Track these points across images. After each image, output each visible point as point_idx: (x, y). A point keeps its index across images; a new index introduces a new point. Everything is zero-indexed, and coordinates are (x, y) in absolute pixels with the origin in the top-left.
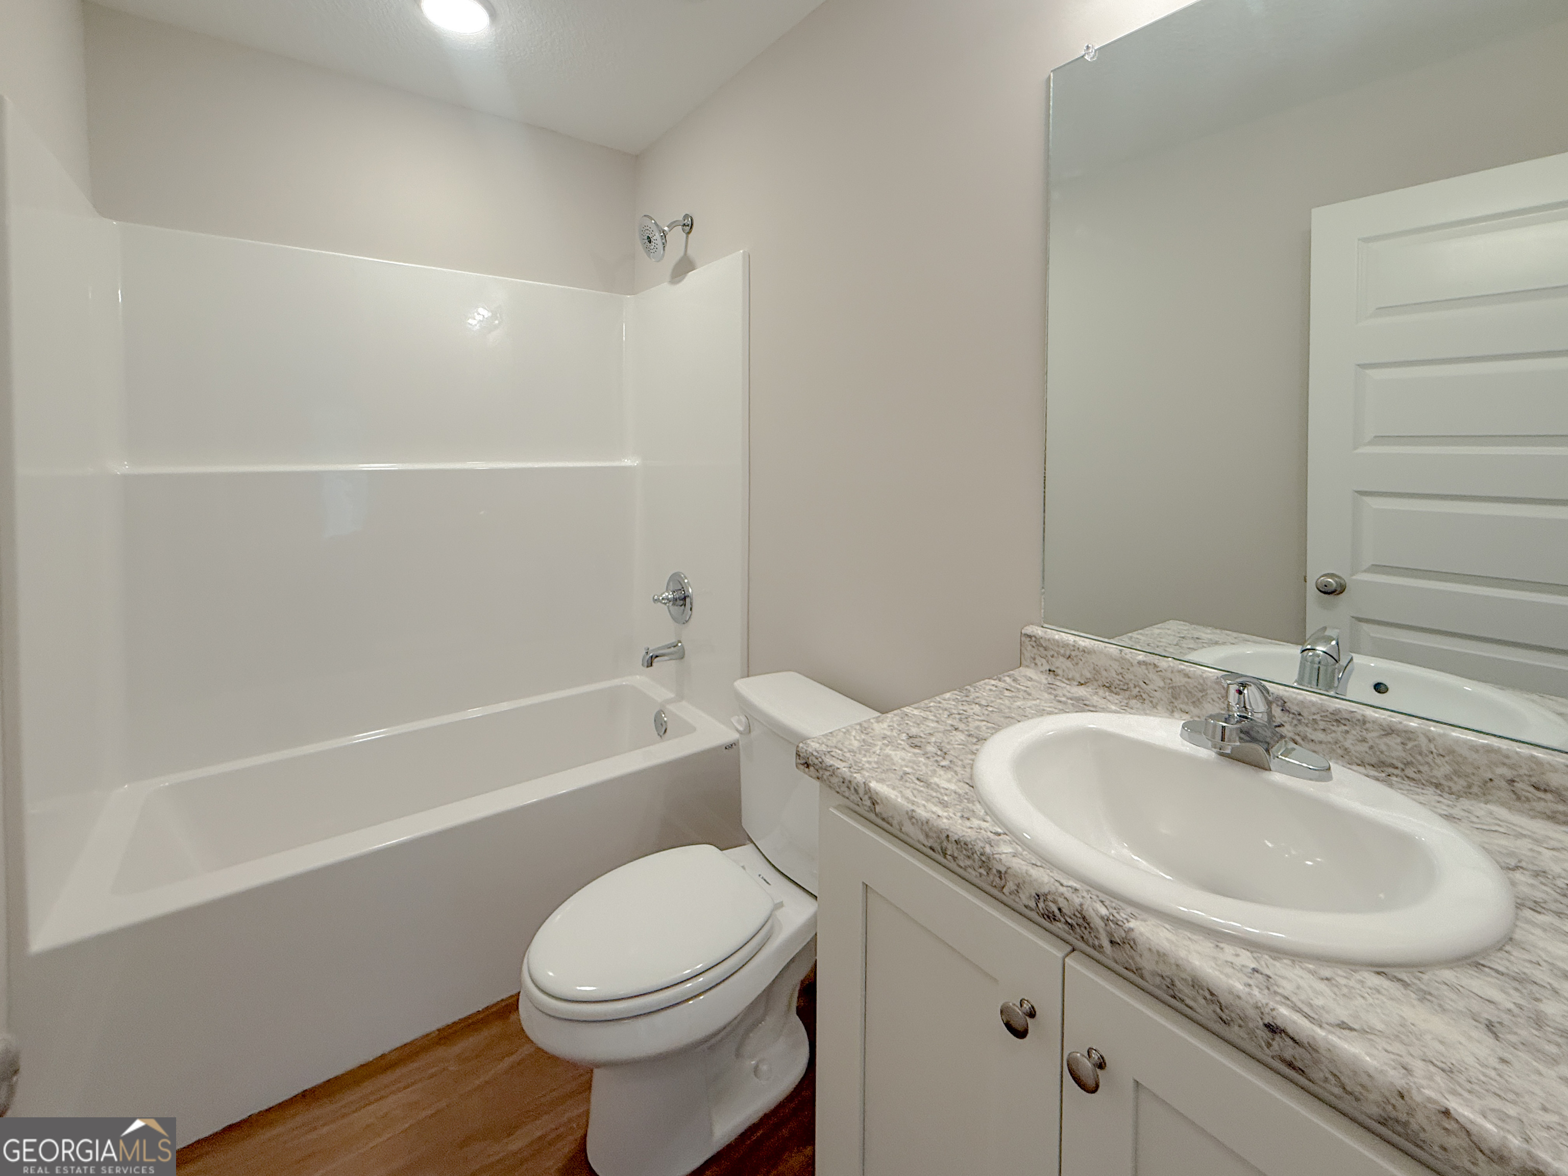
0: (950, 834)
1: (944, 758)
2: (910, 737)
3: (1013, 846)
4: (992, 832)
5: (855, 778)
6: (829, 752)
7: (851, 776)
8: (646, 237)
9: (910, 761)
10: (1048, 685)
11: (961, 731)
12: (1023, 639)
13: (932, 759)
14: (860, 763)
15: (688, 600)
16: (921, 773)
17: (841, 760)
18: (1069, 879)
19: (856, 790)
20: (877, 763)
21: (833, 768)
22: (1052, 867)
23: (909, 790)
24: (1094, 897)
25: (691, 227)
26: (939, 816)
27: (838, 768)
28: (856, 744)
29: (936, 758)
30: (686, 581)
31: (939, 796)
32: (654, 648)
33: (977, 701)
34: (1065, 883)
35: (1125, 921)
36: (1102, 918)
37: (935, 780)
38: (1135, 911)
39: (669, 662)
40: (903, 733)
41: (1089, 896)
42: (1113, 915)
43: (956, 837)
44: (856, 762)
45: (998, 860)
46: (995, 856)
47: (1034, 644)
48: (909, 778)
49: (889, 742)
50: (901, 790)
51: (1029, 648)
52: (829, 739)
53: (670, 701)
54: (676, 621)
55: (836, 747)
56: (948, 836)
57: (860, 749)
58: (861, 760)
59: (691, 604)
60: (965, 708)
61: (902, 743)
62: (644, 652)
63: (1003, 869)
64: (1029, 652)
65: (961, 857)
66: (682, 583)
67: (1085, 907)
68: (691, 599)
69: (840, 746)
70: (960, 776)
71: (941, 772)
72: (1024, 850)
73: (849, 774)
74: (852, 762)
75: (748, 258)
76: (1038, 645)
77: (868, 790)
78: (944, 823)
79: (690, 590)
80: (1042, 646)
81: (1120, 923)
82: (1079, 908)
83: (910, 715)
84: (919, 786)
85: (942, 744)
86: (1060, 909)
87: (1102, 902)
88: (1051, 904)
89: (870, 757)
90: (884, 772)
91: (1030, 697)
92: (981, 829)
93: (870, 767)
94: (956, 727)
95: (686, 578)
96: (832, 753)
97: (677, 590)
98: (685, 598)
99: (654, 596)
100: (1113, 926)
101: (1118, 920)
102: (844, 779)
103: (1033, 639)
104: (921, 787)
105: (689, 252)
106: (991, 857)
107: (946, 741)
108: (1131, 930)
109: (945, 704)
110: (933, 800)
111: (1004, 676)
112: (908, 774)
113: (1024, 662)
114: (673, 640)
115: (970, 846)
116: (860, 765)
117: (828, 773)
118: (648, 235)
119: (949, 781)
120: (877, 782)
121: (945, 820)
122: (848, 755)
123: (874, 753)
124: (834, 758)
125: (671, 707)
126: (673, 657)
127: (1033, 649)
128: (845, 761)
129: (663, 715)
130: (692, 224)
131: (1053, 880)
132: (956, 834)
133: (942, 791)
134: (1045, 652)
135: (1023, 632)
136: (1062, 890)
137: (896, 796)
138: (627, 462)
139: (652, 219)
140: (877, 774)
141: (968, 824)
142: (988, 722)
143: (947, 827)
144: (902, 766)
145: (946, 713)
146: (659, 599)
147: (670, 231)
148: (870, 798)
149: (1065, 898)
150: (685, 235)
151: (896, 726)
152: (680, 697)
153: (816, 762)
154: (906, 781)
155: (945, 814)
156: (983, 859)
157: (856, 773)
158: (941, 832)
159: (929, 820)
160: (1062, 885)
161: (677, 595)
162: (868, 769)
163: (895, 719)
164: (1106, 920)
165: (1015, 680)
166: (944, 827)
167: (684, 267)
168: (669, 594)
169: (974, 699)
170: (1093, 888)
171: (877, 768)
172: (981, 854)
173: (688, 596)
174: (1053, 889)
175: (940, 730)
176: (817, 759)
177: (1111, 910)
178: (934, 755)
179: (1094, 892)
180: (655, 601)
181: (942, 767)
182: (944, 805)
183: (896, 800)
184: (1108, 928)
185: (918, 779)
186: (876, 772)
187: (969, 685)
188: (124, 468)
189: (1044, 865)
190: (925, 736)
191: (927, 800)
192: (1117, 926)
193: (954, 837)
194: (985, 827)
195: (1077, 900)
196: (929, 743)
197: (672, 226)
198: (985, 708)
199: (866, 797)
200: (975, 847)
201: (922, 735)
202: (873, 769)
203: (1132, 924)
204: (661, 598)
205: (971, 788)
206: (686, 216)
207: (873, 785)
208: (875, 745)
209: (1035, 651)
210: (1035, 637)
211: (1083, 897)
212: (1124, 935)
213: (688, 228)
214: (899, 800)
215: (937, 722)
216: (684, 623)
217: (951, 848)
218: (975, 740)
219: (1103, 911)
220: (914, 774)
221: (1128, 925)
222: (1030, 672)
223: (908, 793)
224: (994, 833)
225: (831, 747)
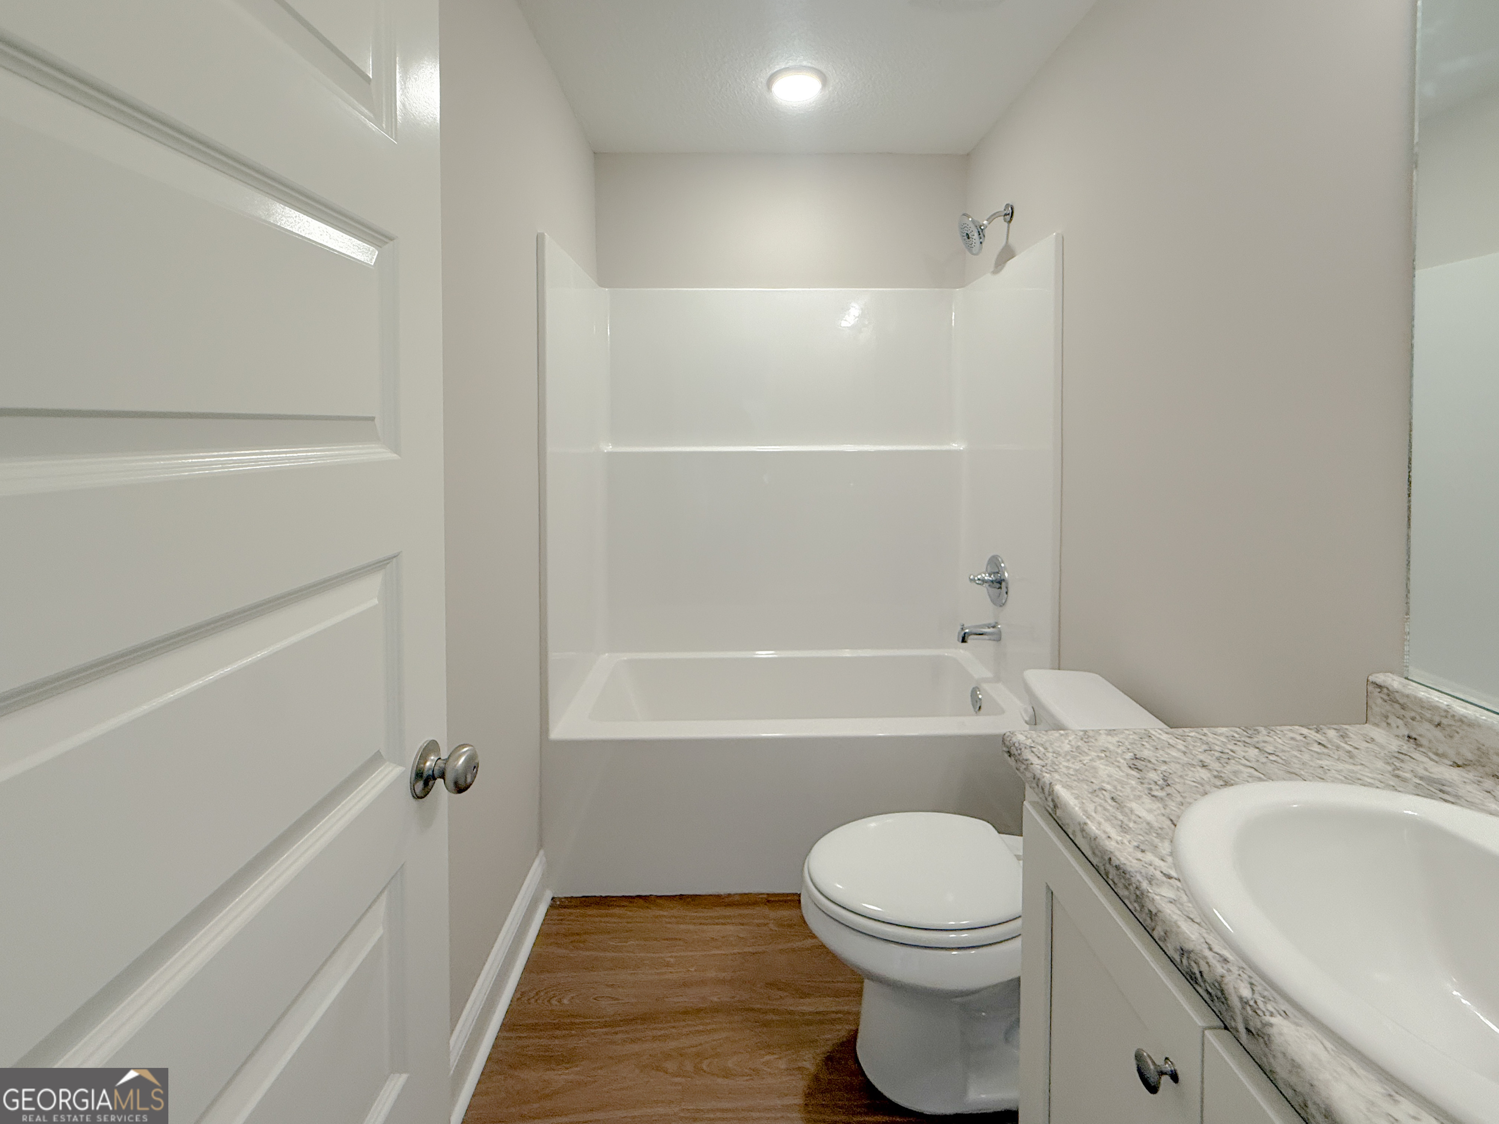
0: (1113, 858)
1: (1162, 789)
2: (1136, 758)
3: (1179, 893)
4: (1162, 872)
5: (1044, 777)
6: (1032, 747)
7: (1040, 774)
8: (965, 234)
9: (1117, 780)
10: (1396, 755)
11: (1210, 769)
12: (1370, 688)
13: (1146, 786)
14: (1057, 765)
15: (1003, 584)
16: (1121, 794)
17: (1039, 757)
18: (1225, 948)
19: (1043, 789)
20: (1076, 770)
21: (1027, 762)
22: (1212, 929)
23: (1094, 804)
24: (1245, 976)
25: (1011, 217)
26: (1109, 837)
27: (1032, 764)
28: (1067, 748)
29: (1153, 787)
30: (1003, 565)
31: (1126, 820)
32: (969, 625)
33: (1260, 745)
34: (1216, 948)
35: (1267, 1013)
36: (1241, 998)
37: (1134, 805)
38: (1290, 1010)
39: (988, 641)
40: (1130, 752)
41: (1237, 973)
42: (1256, 1002)
43: (1117, 863)
44: (1053, 763)
45: (1151, 899)
46: (1149, 894)
47: (1386, 698)
48: (1103, 794)
49: (1106, 756)
50: (1084, 801)
51: (1379, 701)
52: (1040, 736)
53: (986, 680)
54: (994, 604)
55: (1042, 745)
56: (1110, 859)
57: (1067, 753)
58: (1061, 763)
59: (1007, 588)
60: (1234, 748)
61: (1122, 761)
62: (959, 628)
63: (1154, 911)
64: (1379, 705)
65: (1120, 885)
66: (999, 566)
67: (1226, 980)
68: (1007, 584)
69: (1047, 745)
70: (1168, 811)
71: (1147, 800)
72: (1190, 901)
73: (1039, 772)
74: (1049, 762)
75: (1062, 241)
76: (1391, 700)
77: (1051, 792)
78: (1111, 845)
79: (1006, 575)
80: (1397, 702)
81: (1259, 1012)
82: (1219, 979)
83: (1154, 738)
84: (1110, 805)
85: (1173, 776)
86: (1201, 972)
87: (1251, 984)
88: (1193, 964)
89: (1073, 763)
90: (1079, 780)
91: (1351, 761)
92: (1151, 865)
93: (1066, 772)
94: (1205, 764)
95: (1003, 562)
96: (1033, 749)
97: (994, 573)
98: (1000, 582)
99: (971, 575)
100: (1250, 1012)
101: (1259, 1008)
102: (1035, 775)
103: (1385, 690)
104: (1111, 806)
105: (1011, 241)
106: (1145, 893)
107: (1180, 774)
108: (1271, 1025)
109: (1211, 738)
110: (1115, 822)
111: (1329, 728)
112: (1105, 790)
113: (1371, 718)
114: (992, 621)
115: (1128, 876)
116: (1056, 767)
117: (1024, 766)
118: (966, 232)
119: (1150, 811)
120: (1063, 786)
121: (1113, 843)
122: (1050, 755)
123: (1081, 761)
124: (1032, 754)
125: (985, 686)
126: (992, 637)
127: (1385, 704)
128: (1042, 760)
129: (978, 693)
130: (1012, 213)
131: (1202, 940)
132: (1118, 859)
133: (1133, 817)
134: (1403, 712)
135: (1371, 678)
136: (1207, 953)
137: (1075, 805)
138: (955, 446)
139: (969, 217)
140: (1068, 780)
141: (1139, 855)
142: (1256, 770)
143: (1112, 850)
144: (1103, 781)
145: (1205, 747)
146: (974, 579)
147: (989, 224)
148: (1053, 800)
149: (1207, 963)
150: (1006, 224)
151: (1127, 743)
152: (997, 679)
153: (1016, 753)
154: (1097, 796)
155: (1119, 838)
156: (1138, 893)
157: (1046, 772)
158: (1105, 853)
159: (1097, 837)
160: (1211, 949)
161: (993, 577)
162: (1062, 773)
163: (1131, 737)
164: (1244, 1002)
165: (1343, 737)
166: (1108, 849)
167: (1007, 254)
168: (986, 576)
169: (1258, 742)
170: (1251, 968)
171: (1072, 775)
172: (1137, 888)
173: (1004, 580)
174: (1199, 947)
175: (1181, 761)
176: (1017, 750)
177: (1257, 996)
178: (1152, 782)
179: (1249, 972)
180: (973, 580)
181: (1153, 796)
182: (1124, 829)
183: (1074, 808)
184: (1245, 1014)
185: (1113, 798)
186: (1069, 778)
187: (1265, 727)
188: (609, 448)
189: (1203, 924)
190: (1156, 762)
191: (1107, 820)
192: (1255, 1014)
193: (1115, 862)
194: (1157, 864)
195: (1219, 969)
196: (1155, 770)
197: (990, 219)
198: (1267, 755)
199: (1050, 799)
200: (1132, 879)
201: (1153, 760)
202: (1067, 775)
203: (1276, 1020)
204: (976, 578)
205: (1173, 826)
206: (1007, 205)
207: (1059, 788)
208: (1087, 754)
209: (1388, 707)
210: (1388, 689)
211: (1229, 970)
212: (1259, 1025)
213: (1008, 217)
214: (1077, 809)
215: (1185, 753)
216: (1001, 606)
217: (1113, 873)
218: (1222, 783)
219: (1246, 993)
220: (1110, 792)
221: (1267, 1018)
222: (1378, 734)
223: (1090, 807)
224: (1165, 875)
225: (1037, 743)
